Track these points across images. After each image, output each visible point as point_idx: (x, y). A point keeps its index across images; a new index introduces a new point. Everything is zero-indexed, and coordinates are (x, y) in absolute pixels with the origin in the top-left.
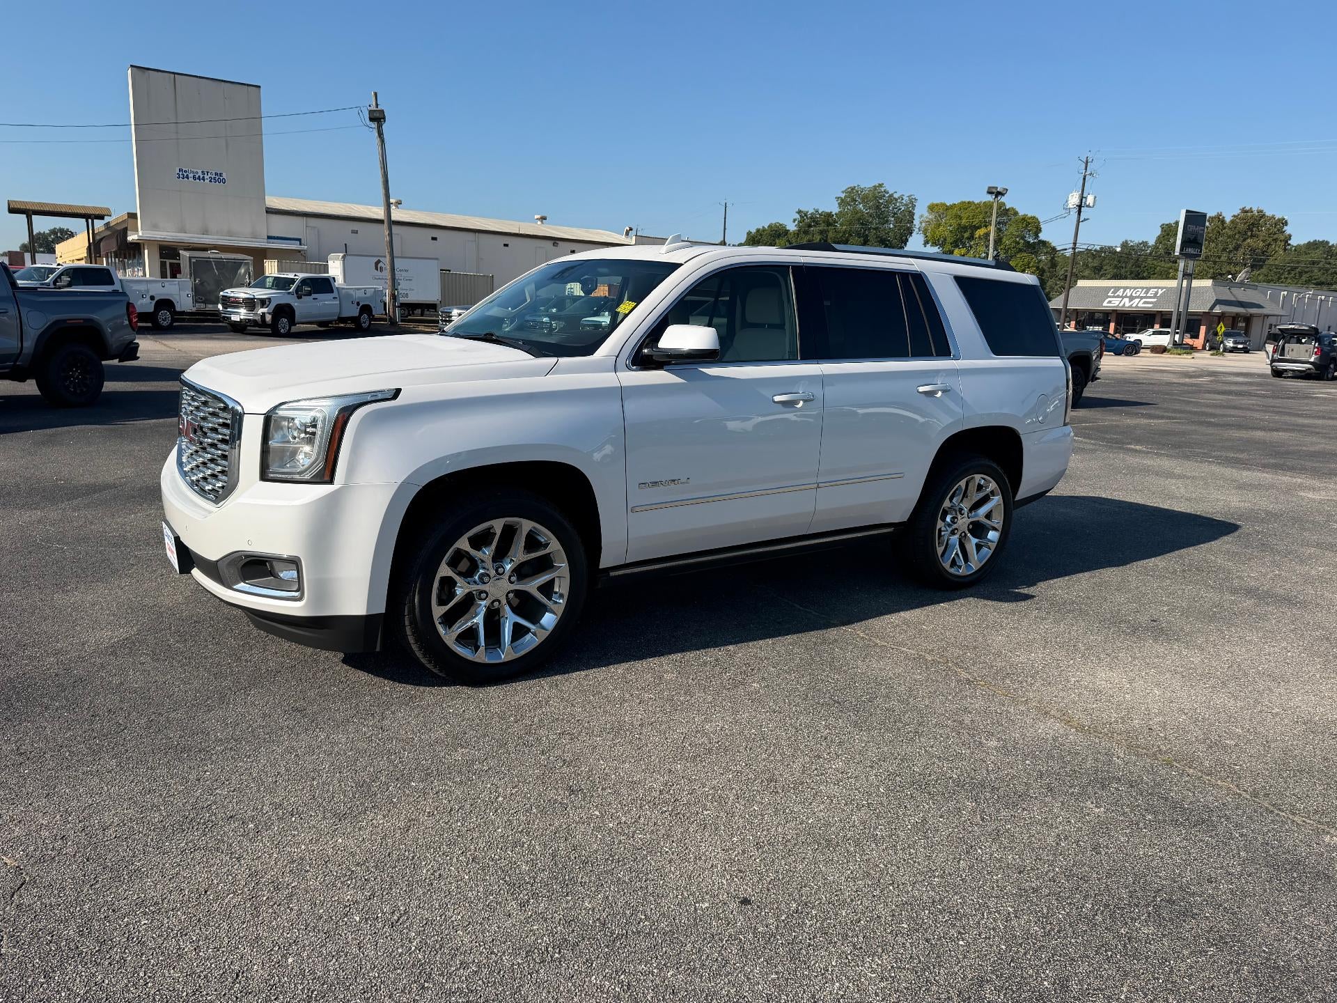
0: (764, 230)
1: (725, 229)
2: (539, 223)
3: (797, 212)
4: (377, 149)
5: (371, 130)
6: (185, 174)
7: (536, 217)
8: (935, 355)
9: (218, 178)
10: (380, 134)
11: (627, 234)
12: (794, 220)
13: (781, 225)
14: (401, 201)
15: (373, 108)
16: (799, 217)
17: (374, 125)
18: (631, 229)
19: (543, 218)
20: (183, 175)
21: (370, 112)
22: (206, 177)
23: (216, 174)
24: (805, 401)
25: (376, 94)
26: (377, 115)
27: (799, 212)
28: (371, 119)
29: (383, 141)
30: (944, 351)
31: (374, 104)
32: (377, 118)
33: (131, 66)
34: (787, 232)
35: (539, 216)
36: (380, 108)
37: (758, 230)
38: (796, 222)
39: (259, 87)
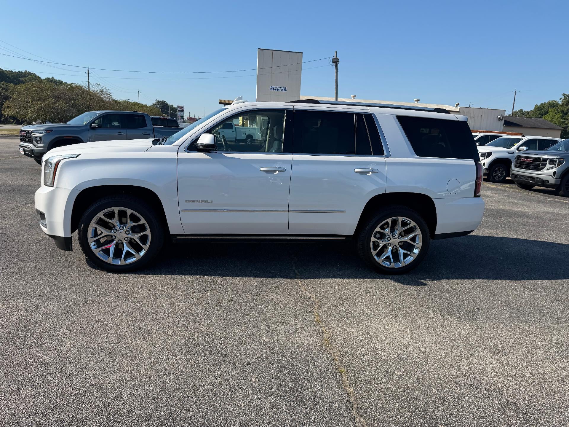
0: (545, 104)
1: (514, 103)
2: (416, 102)
3: (562, 95)
4: (335, 74)
5: (333, 66)
6: (273, 88)
7: (415, 100)
8: (372, 154)
9: (284, 90)
10: (337, 68)
11: (457, 106)
12: (561, 99)
13: (555, 101)
14: (356, 96)
15: (335, 58)
16: (564, 97)
17: (334, 65)
18: (459, 104)
19: (418, 100)
20: (272, 88)
21: (333, 59)
22: (280, 89)
23: (283, 88)
24: (279, 171)
25: (336, 52)
26: (336, 60)
27: (564, 95)
28: (333, 62)
29: (337, 71)
30: (379, 152)
31: (335, 56)
32: (336, 62)
33: (259, 49)
34: (558, 104)
35: (416, 100)
36: (337, 57)
37: (542, 104)
38: (562, 100)
39: (302, 53)
